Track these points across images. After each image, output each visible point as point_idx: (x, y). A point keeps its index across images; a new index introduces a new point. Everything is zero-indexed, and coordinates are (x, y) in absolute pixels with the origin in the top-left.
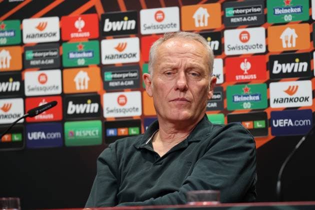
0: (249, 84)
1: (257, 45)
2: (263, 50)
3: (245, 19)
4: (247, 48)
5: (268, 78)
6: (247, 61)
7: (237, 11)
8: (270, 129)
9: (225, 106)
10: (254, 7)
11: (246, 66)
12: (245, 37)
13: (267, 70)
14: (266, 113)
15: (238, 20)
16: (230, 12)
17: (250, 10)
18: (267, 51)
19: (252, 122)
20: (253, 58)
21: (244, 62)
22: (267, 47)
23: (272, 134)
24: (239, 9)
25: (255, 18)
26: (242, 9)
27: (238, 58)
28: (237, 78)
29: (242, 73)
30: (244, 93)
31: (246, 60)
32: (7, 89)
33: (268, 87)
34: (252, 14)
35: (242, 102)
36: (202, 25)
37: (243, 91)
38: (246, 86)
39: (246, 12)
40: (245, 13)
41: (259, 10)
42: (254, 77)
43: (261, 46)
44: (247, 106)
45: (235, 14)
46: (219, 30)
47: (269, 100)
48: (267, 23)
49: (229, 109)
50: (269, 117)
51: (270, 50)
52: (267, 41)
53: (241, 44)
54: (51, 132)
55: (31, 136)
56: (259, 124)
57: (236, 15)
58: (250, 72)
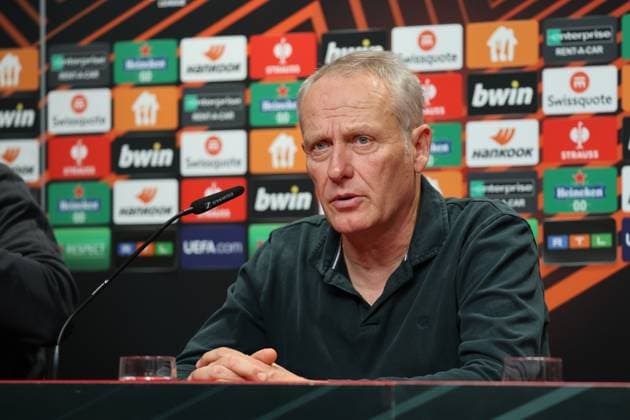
0: (585, 168)
1: (602, 97)
2: (612, 107)
3: (581, 51)
4: (584, 102)
5: (619, 156)
6: (582, 126)
7: (568, 36)
8: (619, 250)
9: (541, 205)
10: (599, 30)
11: (579, 135)
12: (580, 82)
13: (619, 142)
14: (613, 221)
15: (570, 51)
16: (555, 36)
17: (590, 35)
18: (620, 109)
19: (587, 237)
20: (594, 121)
21: (576, 126)
22: (620, 102)
23: (625, 259)
24: (572, 32)
25: (599, 50)
26: (577, 31)
27: (567, 121)
28: (565, 155)
29: (572, 146)
30: (576, 184)
31: (580, 124)
32: (150, 161)
33: (619, 174)
34: (594, 41)
35: (572, 200)
36: (503, 58)
37: (573, 180)
38: (580, 171)
39: (585, 38)
40: (581, 40)
41: (607, 34)
42: (594, 154)
43: (609, 99)
44: (580, 208)
45: (564, 41)
46: (535, 69)
47: (619, 199)
48: (621, 59)
49: (547, 211)
50: (619, 227)
51: (624, 107)
52: (620, 92)
53: (573, 95)
54: (224, 241)
55: (189, 247)
56: (601, 241)
57: (565, 43)
58: (587, 146)
